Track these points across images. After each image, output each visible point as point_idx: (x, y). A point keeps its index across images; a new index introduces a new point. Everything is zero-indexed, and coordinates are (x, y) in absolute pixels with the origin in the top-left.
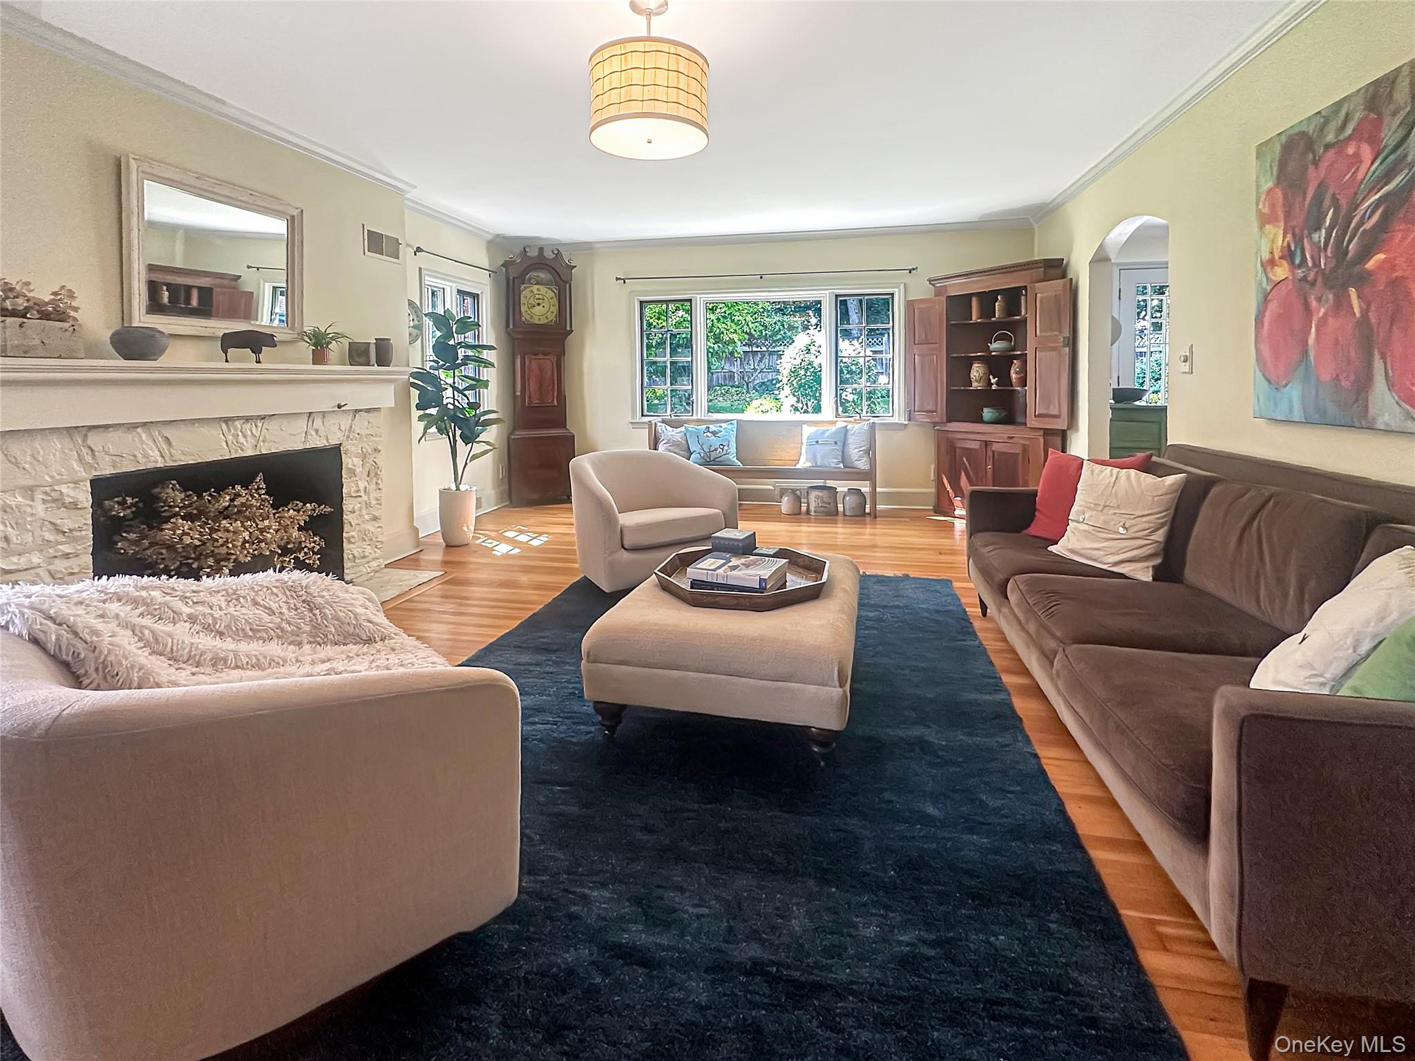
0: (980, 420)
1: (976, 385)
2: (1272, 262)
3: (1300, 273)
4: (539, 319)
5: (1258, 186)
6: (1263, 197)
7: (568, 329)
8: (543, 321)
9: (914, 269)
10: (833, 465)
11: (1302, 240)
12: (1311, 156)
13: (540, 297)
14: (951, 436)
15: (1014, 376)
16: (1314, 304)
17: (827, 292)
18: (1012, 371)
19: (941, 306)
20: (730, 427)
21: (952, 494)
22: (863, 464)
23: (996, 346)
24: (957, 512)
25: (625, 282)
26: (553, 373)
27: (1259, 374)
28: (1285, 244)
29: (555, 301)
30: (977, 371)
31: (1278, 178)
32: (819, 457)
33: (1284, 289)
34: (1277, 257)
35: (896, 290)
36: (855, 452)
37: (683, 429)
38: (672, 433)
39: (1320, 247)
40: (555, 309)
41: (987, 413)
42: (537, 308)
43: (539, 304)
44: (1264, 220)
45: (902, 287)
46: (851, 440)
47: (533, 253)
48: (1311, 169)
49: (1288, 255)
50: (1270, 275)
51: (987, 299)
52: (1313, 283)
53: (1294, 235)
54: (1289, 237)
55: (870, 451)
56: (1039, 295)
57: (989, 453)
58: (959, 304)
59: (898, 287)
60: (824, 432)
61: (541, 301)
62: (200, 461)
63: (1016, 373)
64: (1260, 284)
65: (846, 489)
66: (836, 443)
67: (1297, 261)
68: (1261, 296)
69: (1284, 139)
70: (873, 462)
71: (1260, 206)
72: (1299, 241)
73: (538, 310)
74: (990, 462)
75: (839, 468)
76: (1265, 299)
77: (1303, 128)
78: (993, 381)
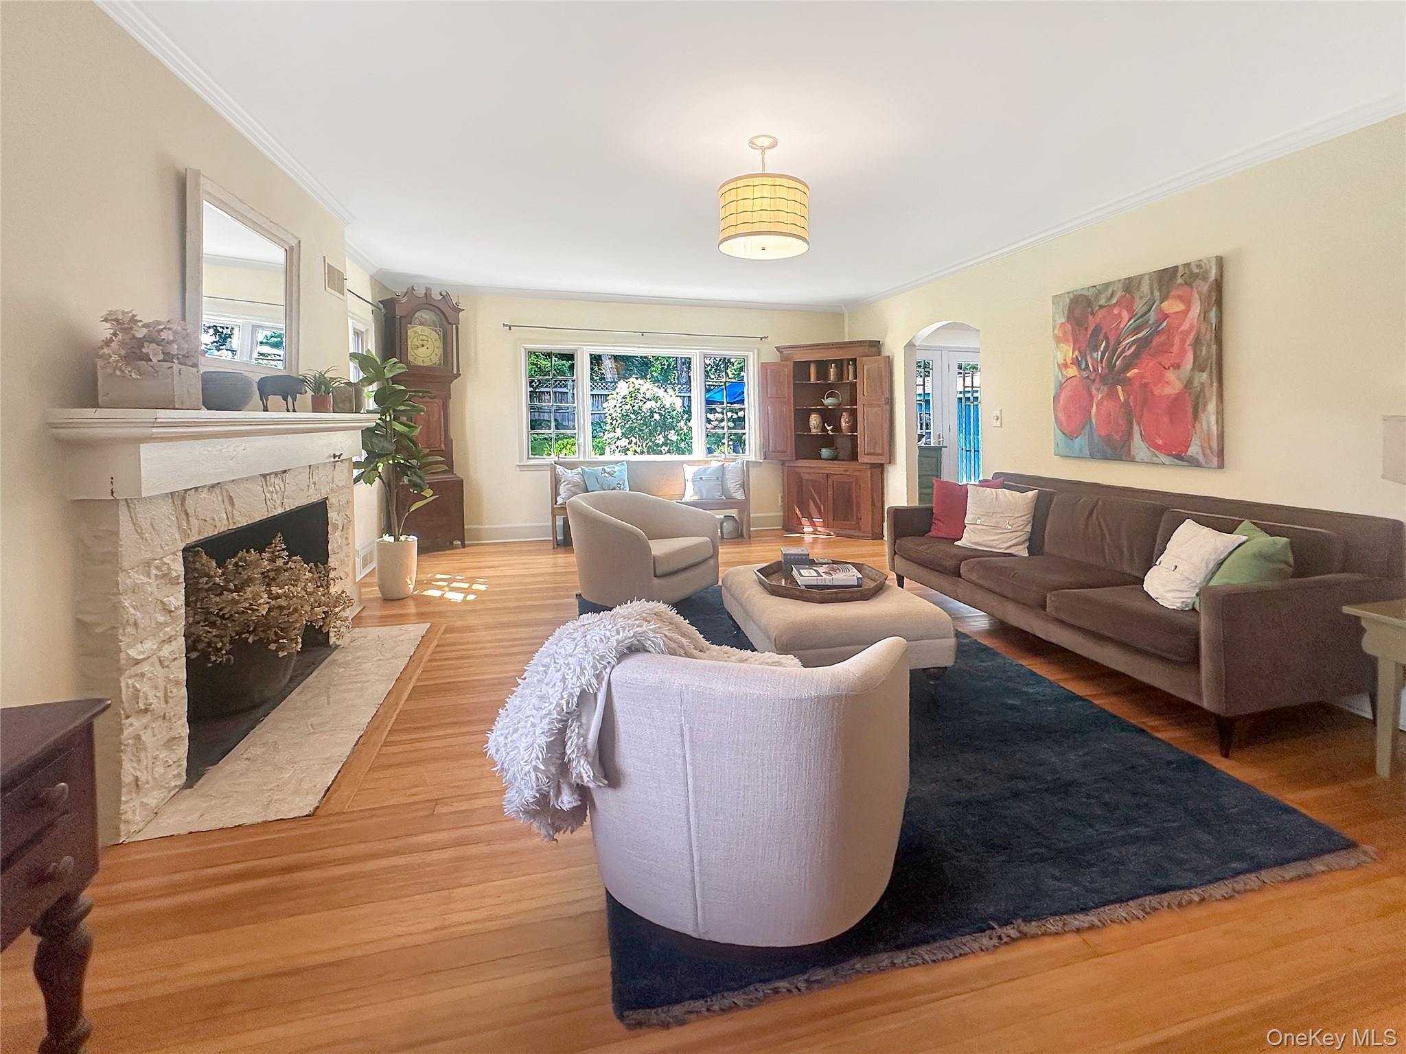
0: (819, 457)
1: (814, 431)
2: (1066, 366)
3: (1085, 374)
4: (423, 361)
5: (1054, 321)
6: (1058, 326)
7: (455, 372)
8: (427, 363)
9: (765, 338)
10: (717, 497)
11: (1086, 356)
12: (1090, 309)
13: (424, 338)
14: (798, 470)
15: (843, 424)
16: (1094, 392)
17: (697, 351)
18: (842, 420)
19: (788, 370)
20: (623, 467)
21: (800, 516)
22: (739, 495)
23: (828, 401)
24: (806, 529)
25: (510, 329)
26: (440, 415)
27: (1058, 430)
28: (1074, 356)
29: (439, 344)
30: (814, 420)
31: (1068, 317)
32: (704, 491)
33: (1074, 382)
34: (1069, 363)
35: (751, 353)
36: (733, 487)
37: (579, 470)
38: (571, 475)
39: (1097, 361)
40: (439, 351)
41: (825, 452)
42: (421, 350)
43: (423, 346)
44: (1058, 340)
45: (756, 351)
46: (728, 476)
47: (421, 292)
48: (1090, 317)
49: (1076, 362)
50: (1065, 373)
51: (822, 366)
52: (1094, 381)
53: (1079, 351)
54: (1076, 353)
55: (744, 486)
56: (865, 366)
57: (830, 483)
58: (801, 368)
59: (753, 351)
60: (705, 470)
61: (424, 343)
62: (250, 522)
63: (846, 422)
64: (1057, 377)
65: (723, 516)
66: (717, 478)
67: (1083, 366)
68: (1057, 385)
69: (1071, 296)
70: (747, 494)
71: (1056, 332)
72: (1083, 355)
73: (421, 351)
74: (830, 489)
75: (723, 499)
76: (1061, 387)
77: (1085, 293)
78: (829, 428)
